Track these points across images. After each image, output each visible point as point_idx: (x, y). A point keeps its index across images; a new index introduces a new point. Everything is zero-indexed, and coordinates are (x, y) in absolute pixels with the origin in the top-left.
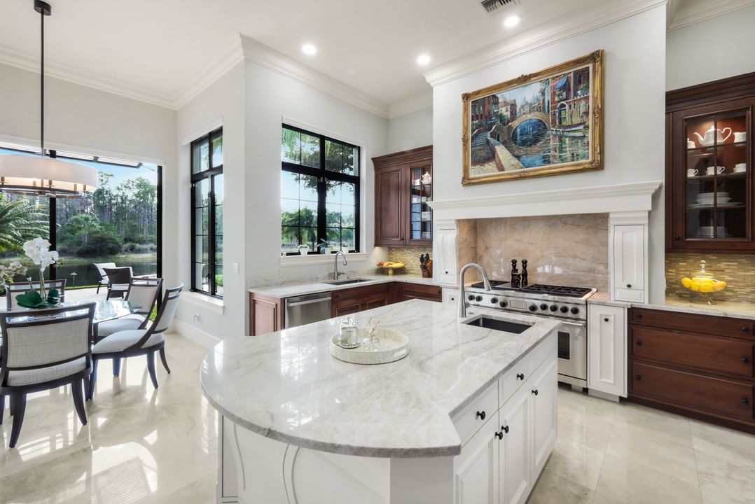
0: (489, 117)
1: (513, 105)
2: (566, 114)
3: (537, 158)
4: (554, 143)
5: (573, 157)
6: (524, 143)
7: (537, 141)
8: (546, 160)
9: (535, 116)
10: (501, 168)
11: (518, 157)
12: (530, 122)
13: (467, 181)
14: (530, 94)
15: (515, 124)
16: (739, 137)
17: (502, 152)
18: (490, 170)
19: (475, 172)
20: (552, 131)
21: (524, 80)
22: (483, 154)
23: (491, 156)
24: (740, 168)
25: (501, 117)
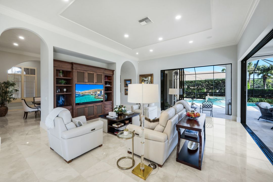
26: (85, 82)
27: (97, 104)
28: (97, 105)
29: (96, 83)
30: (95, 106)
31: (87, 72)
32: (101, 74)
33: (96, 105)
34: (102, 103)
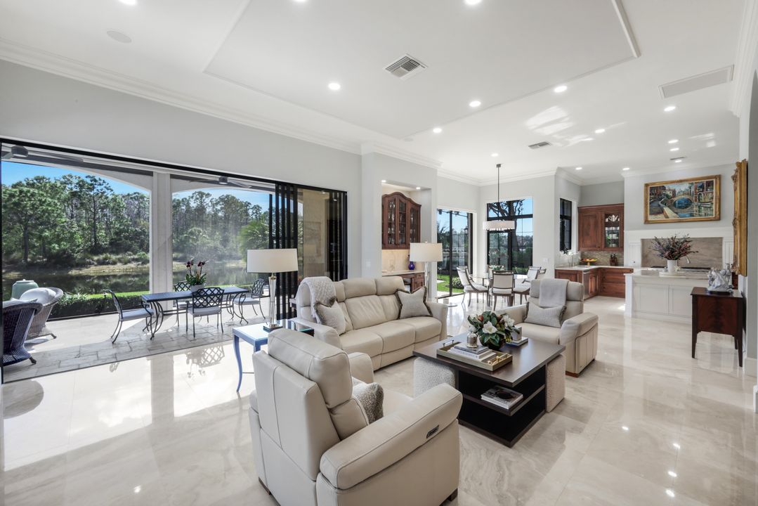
0: (660, 195)
1: (674, 192)
2: (702, 197)
3: (687, 214)
4: (695, 209)
5: (706, 215)
6: (680, 207)
7: (686, 207)
8: (692, 215)
9: (686, 197)
10: (667, 217)
11: (677, 213)
13: (647, 222)
14: (685, 187)
15: (675, 199)
17: (667, 210)
18: (660, 217)
19: (651, 218)
20: (695, 204)
21: (681, 181)
22: (657, 210)
23: (662, 212)
25: (667, 196)
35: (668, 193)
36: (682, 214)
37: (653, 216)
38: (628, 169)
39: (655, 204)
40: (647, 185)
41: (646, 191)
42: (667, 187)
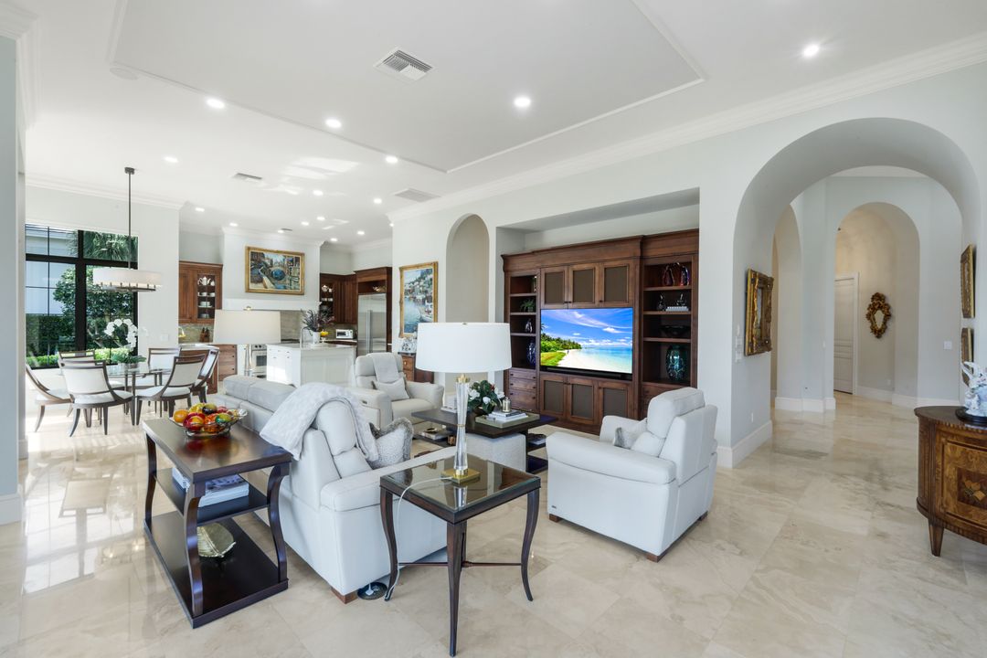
0: (260, 262)
1: (272, 261)
2: (292, 271)
3: (281, 286)
4: (288, 282)
5: (295, 288)
6: (276, 278)
7: (281, 279)
8: (285, 288)
9: (281, 269)
10: (266, 287)
11: (273, 284)
12: (279, 270)
13: (248, 290)
14: (279, 258)
15: (272, 269)
16: (330, 290)
17: (266, 279)
18: (260, 286)
19: (252, 286)
20: (288, 276)
21: (278, 252)
22: (257, 279)
23: (261, 281)
24: (331, 300)
25: (266, 265)
26: (566, 302)
27: (604, 382)
28: (605, 385)
29: (601, 301)
30: (596, 387)
31: (570, 268)
32: (624, 263)
33: (600, 385)
34: (627, 385)
35: (267, 261)
36: (278, 286)
37: (254, 284)
38: (235, 225)
39: (256, 272)
40: (249, 248)
41: (247, 254)
42: (266, 254)
